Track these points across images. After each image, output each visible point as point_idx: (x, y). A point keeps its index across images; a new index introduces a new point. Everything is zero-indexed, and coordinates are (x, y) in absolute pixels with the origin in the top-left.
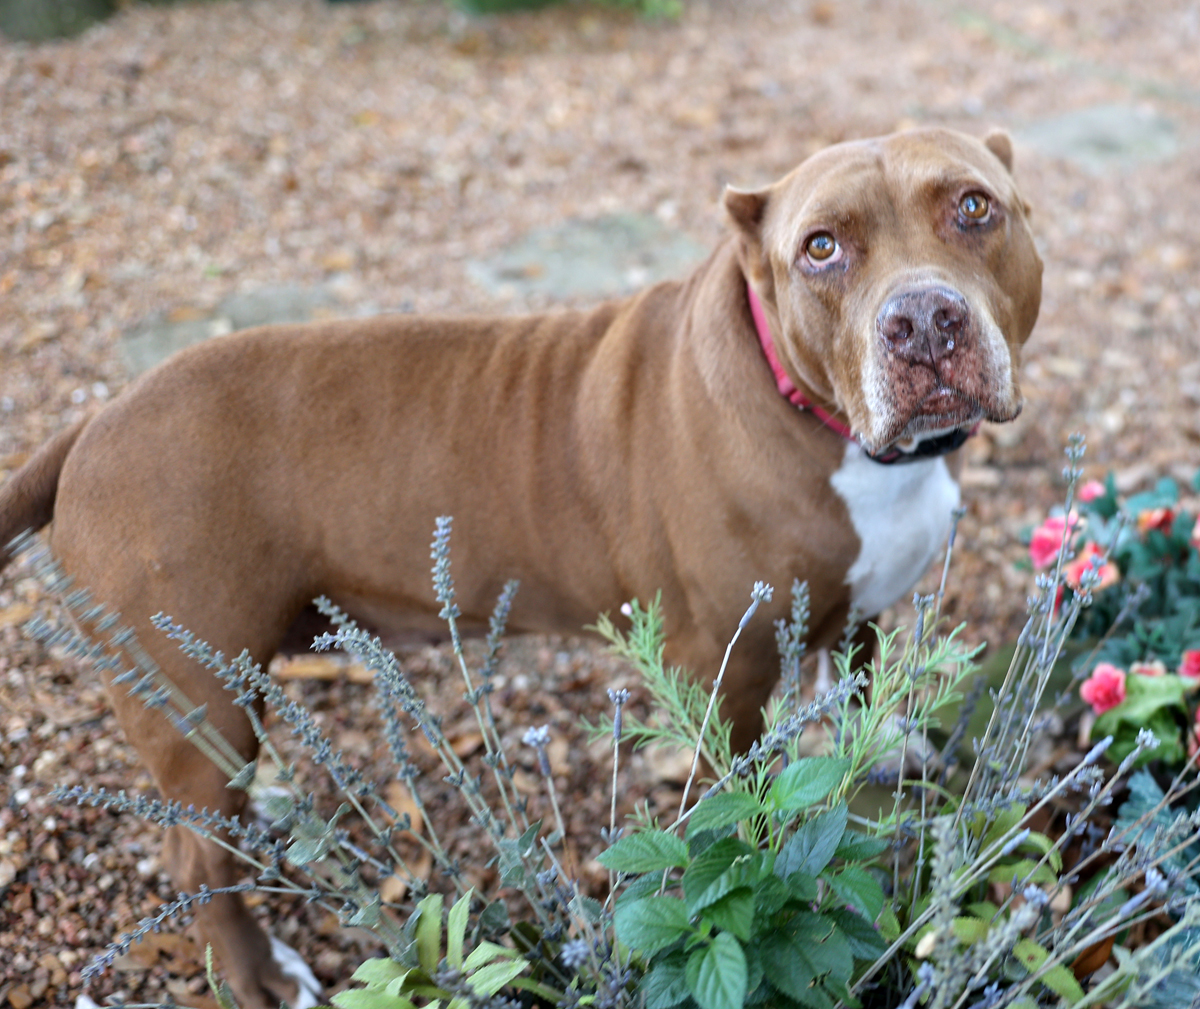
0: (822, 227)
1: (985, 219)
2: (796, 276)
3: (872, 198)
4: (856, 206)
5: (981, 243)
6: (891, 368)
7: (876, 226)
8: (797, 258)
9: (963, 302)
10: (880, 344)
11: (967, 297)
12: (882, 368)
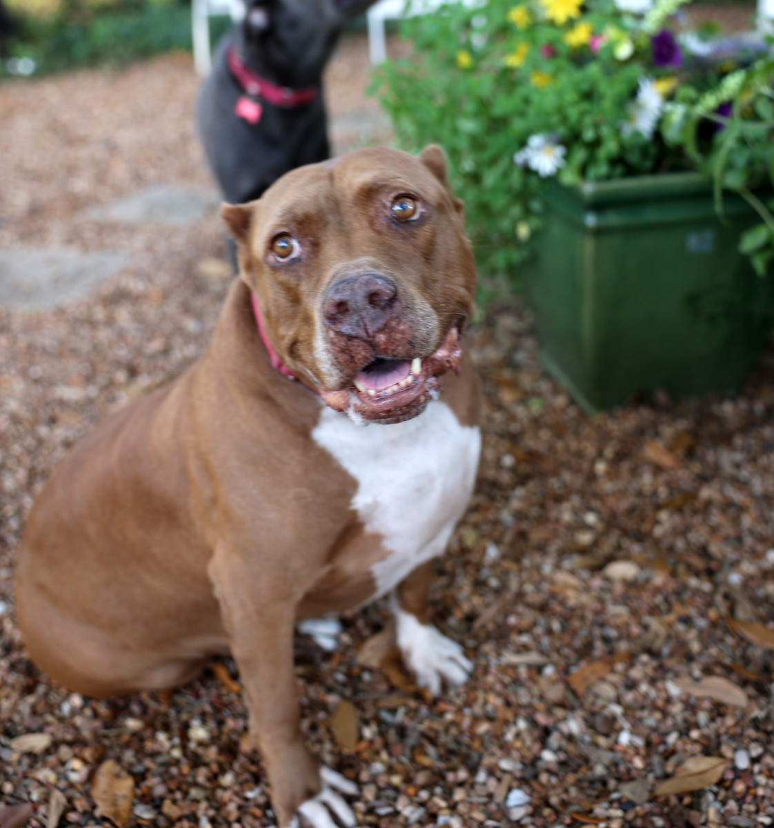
0: (284, 230)
1: (415, 217)
2: (267, 269)
3: (323, 201)
4: (311, 209)
5: (413, 235)
6: (333, 344)
7: (326, 224)
8: (266, 255)
9: (392, 283)
10: (323, 323)
11: (397, 280)
12: (327, 342)
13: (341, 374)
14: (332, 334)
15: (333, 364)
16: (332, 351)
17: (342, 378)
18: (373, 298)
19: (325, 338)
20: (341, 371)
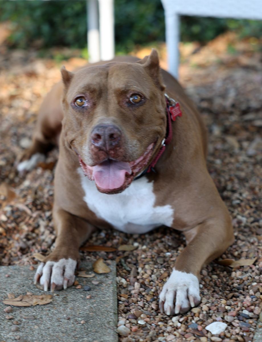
6: (92, 150)
9: (120, 131)
10: (90, 141)
11: (123, 130)
12: (89, 149)
13: (93, 162)
14: (93, 147)
15: (90, 158)
16: (91, 153)
17: (93, 163)
18: (111, 136)
19: (89, 148)
20: (93, 161)
